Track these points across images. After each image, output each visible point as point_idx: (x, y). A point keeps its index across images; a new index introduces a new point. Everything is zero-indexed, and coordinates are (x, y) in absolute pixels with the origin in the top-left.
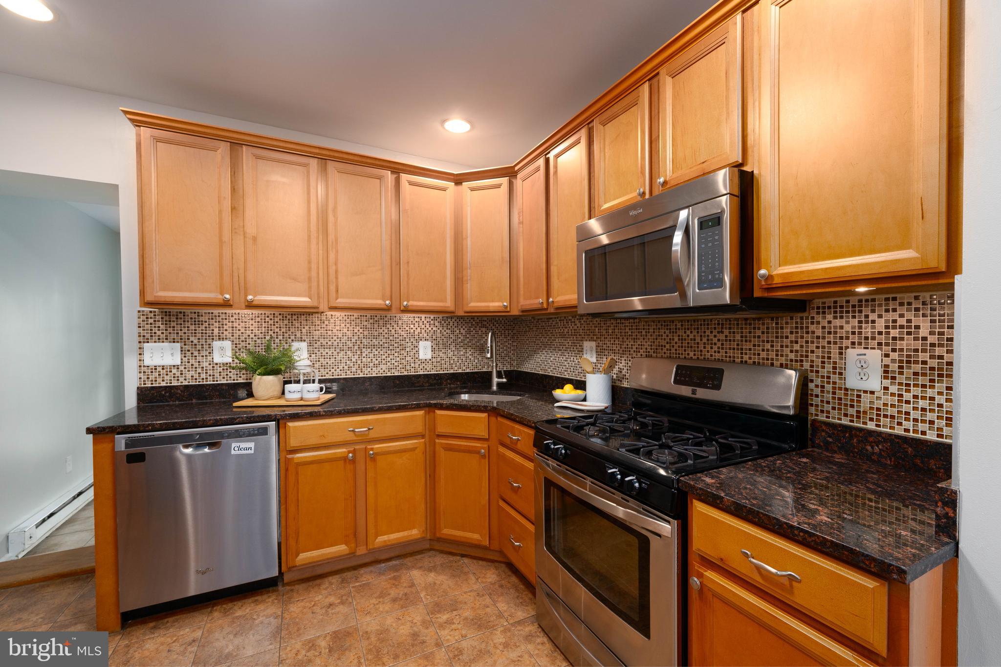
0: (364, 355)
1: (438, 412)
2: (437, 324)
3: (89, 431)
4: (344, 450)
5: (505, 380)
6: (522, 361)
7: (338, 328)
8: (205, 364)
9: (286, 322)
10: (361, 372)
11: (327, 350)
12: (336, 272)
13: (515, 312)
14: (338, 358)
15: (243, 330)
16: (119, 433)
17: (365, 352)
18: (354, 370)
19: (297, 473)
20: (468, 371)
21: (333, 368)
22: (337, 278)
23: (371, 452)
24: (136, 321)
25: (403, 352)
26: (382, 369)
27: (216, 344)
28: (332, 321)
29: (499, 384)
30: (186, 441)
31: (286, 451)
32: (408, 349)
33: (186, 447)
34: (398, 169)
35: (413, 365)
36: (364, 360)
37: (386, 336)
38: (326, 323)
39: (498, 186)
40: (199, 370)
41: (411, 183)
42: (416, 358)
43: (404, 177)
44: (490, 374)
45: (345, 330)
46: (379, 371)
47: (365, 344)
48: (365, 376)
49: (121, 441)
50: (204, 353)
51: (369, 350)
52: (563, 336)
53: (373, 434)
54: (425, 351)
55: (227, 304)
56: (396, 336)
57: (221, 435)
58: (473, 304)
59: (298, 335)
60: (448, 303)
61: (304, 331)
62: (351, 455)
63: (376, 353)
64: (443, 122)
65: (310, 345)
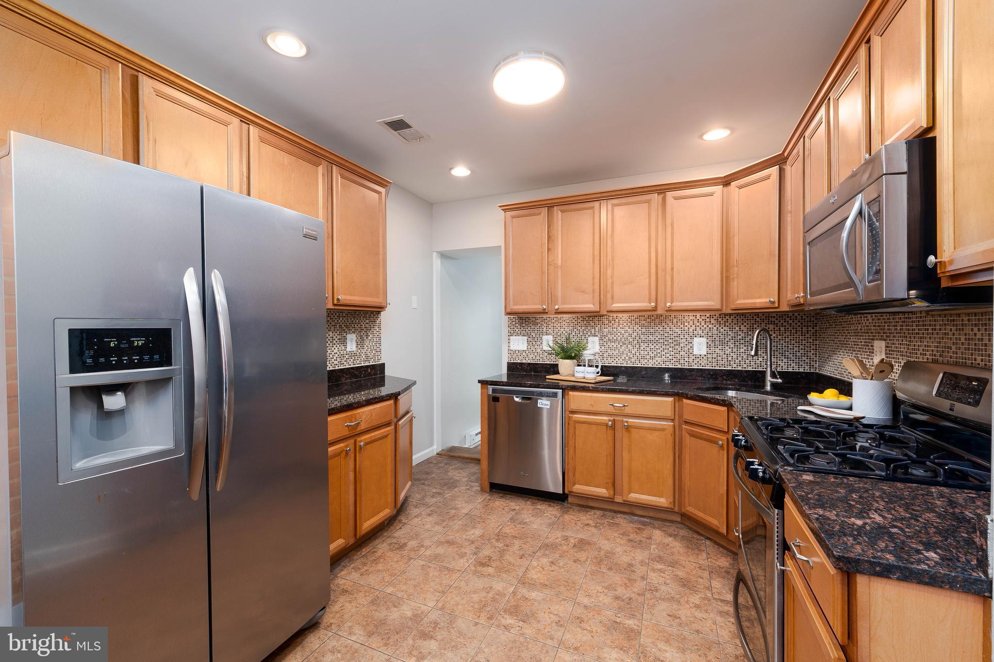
0: (642, 348)
1: (685, 401)
2: (713, 321)
3: (479, 381)
4: (606, 418)
5: (780, 381)
7: (621, 326)
8: (539, 350)
9: (585, 322)
10: (640, 362)
11: (613, 344)
12: (612, 283)
13: (784, 308)
14: (621, 350)
15: (559, 329)
16: (490, 385)
17: (643, 346)
18: (633, 360)
19: (575, 428)
20: (750, 369)
21: (617, 358)
22: (612, 288)
23: (626, 424)
24: (507, 323)
25: (677, 347)
26: (657, 361)
27: (545, 338)
28: (617, 320)
29: (773, 385)
30: (517, 393)
31: (567, 411)
32: (682, 345)
33: (517, 397)
34: (662, 190)
35: (686, 359)
36: (642, 352)
37: (662, 333)
38: (613, 322)
39: (768, 177)
40: (536, 354)
41: (676, 198)
42: (690, 353)
43: (669, 195)
44: (763, 373)
45: (627, 328)
46: (655, 363)
47: (643, 339)
48: (643, 366)
49: (490, 388)
50: (538, 343)
51: (646, 345)
53: (628, 410)
54: (700, 346)
55: (544, 312)
56: (671, 333)
57: (532, 393)
58: (739, 302)
59: (593, 332)
60: (715, 303)
61: (597, 329)
62: (610, 423)
63: (653, 347)
64: (701, 136)
65: (601, 339)
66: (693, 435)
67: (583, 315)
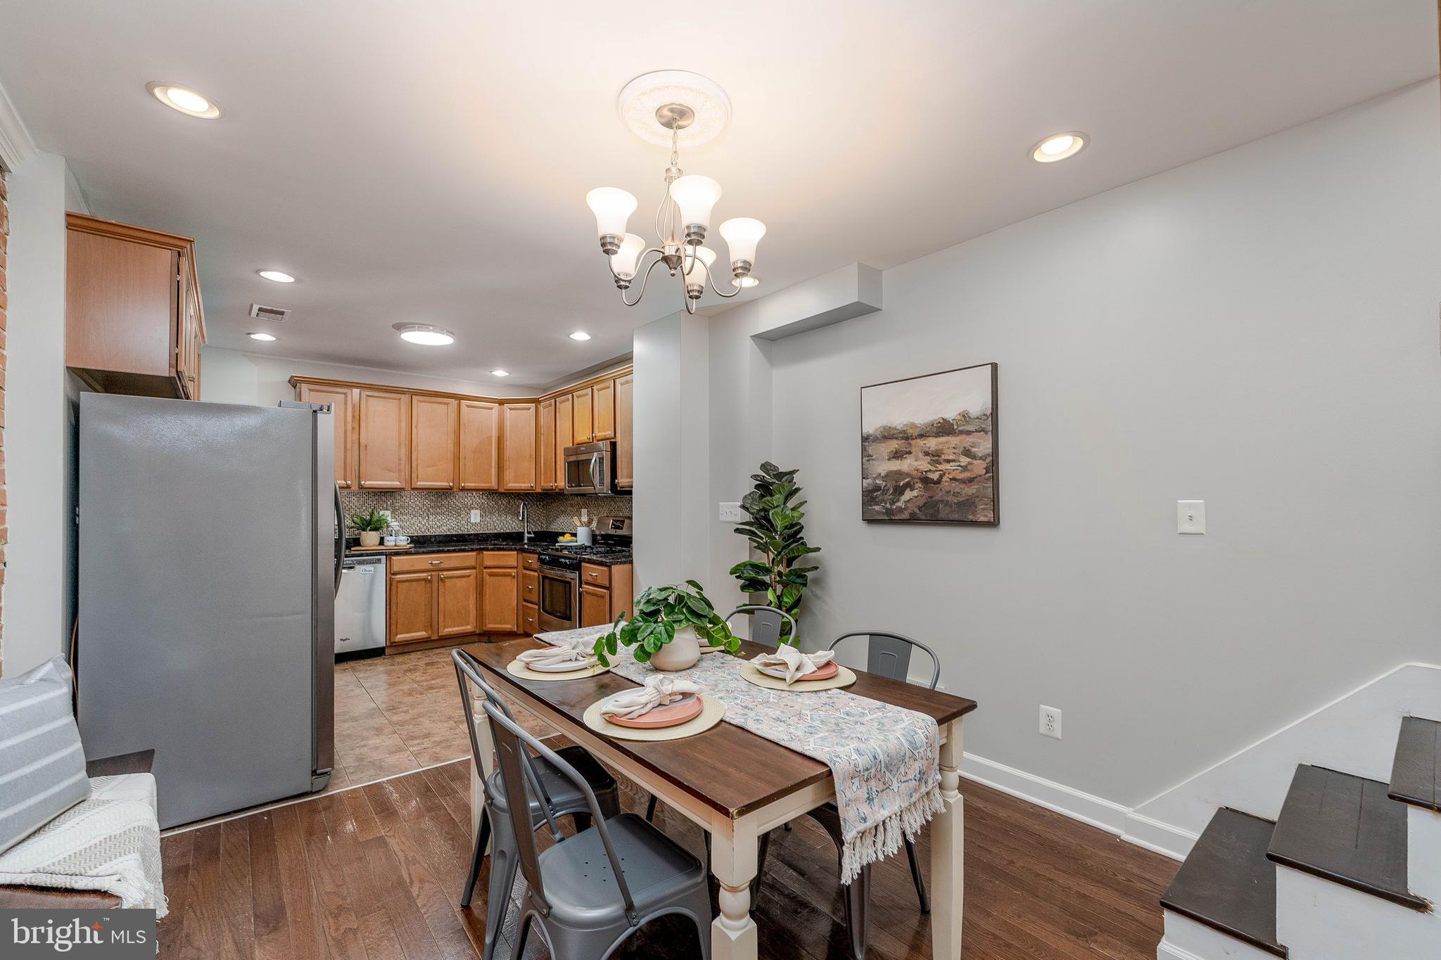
0: (430, 520)
1: (485, 552)
2: (484, 498)
4: (426, 574)
5: (533, 535)
6: (549, 523)
7: (412, 501)
9: (376, 497)
10: (428, 532)
11: (404, 516)
12: (417, 464)
13: (539, 490)
14: (412, 522)
15: (347, 503)
18: (423, 530)
19: (397, 587)
20: (508, 531)
21: (408, 529)
22: (417, 469)
23: (442, 576)
25: (458, 517)
26: (443, 529)
28: (408, 496)
29: (529, 539)
31: (391, 573)
32: (462, 516)
34: (459, 398)
35: (466, 527)
36: (431, 523)
37: (447, 506)
38: (404, 498)
39: (529, 409)
41: (468, 406)
42: (468, 522)
43: (464, 403)
44: (522, 534)
45: (418, 503)
46: (441, 531)
47: (432, 512)
48: (431, 534)
51: (434, 517)
52: (572, 505)
53: (443, 566)
54: (475, 516)
56: (454, 506)
58: (510, 485)
59: (385, 506)
60: (493, 484)
61: (388, 503)
62: (429, 577)
63: (440, 518)
64: (491, 372)
65: (393, 512)
66: (492, 575)
67: (373, 490)
